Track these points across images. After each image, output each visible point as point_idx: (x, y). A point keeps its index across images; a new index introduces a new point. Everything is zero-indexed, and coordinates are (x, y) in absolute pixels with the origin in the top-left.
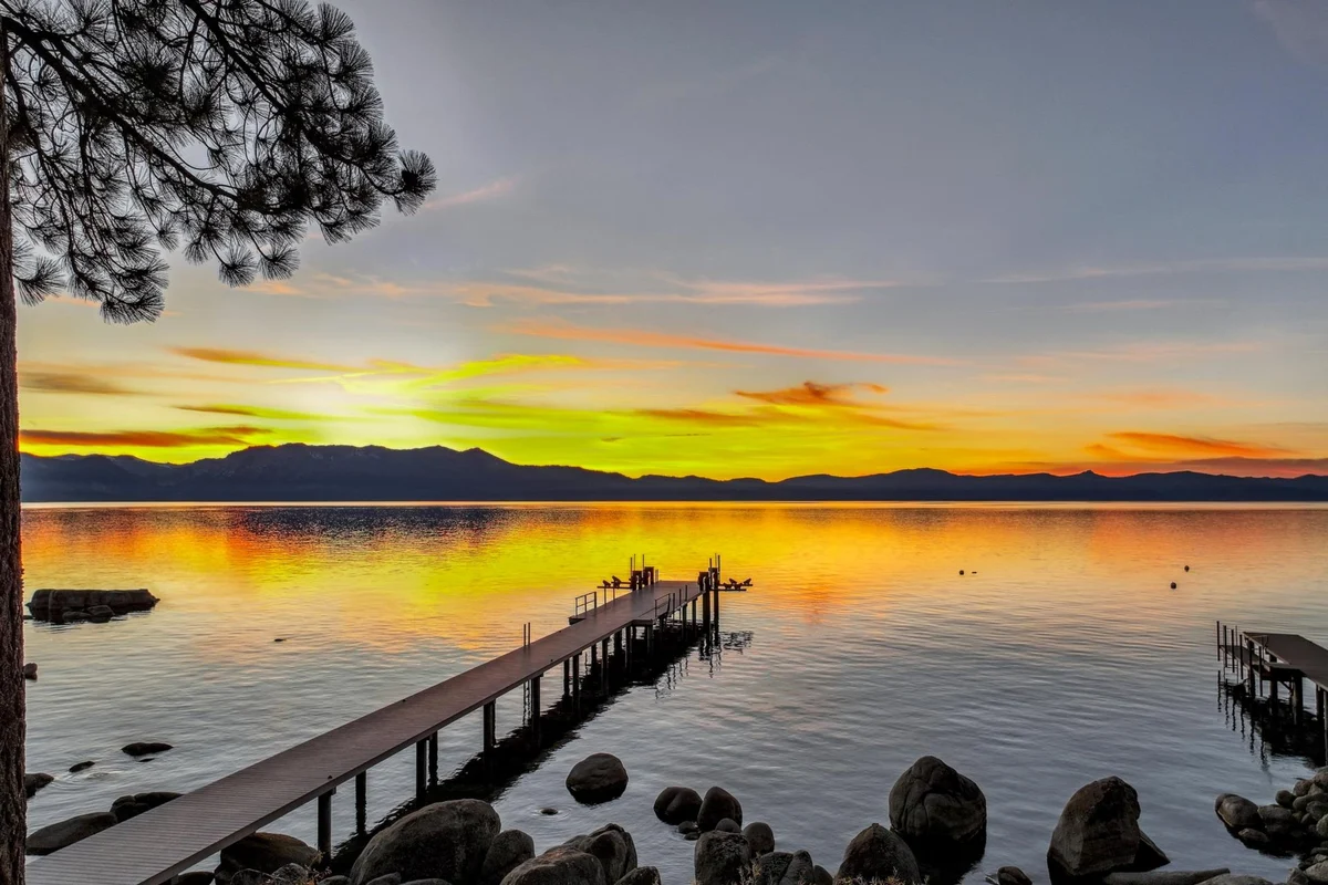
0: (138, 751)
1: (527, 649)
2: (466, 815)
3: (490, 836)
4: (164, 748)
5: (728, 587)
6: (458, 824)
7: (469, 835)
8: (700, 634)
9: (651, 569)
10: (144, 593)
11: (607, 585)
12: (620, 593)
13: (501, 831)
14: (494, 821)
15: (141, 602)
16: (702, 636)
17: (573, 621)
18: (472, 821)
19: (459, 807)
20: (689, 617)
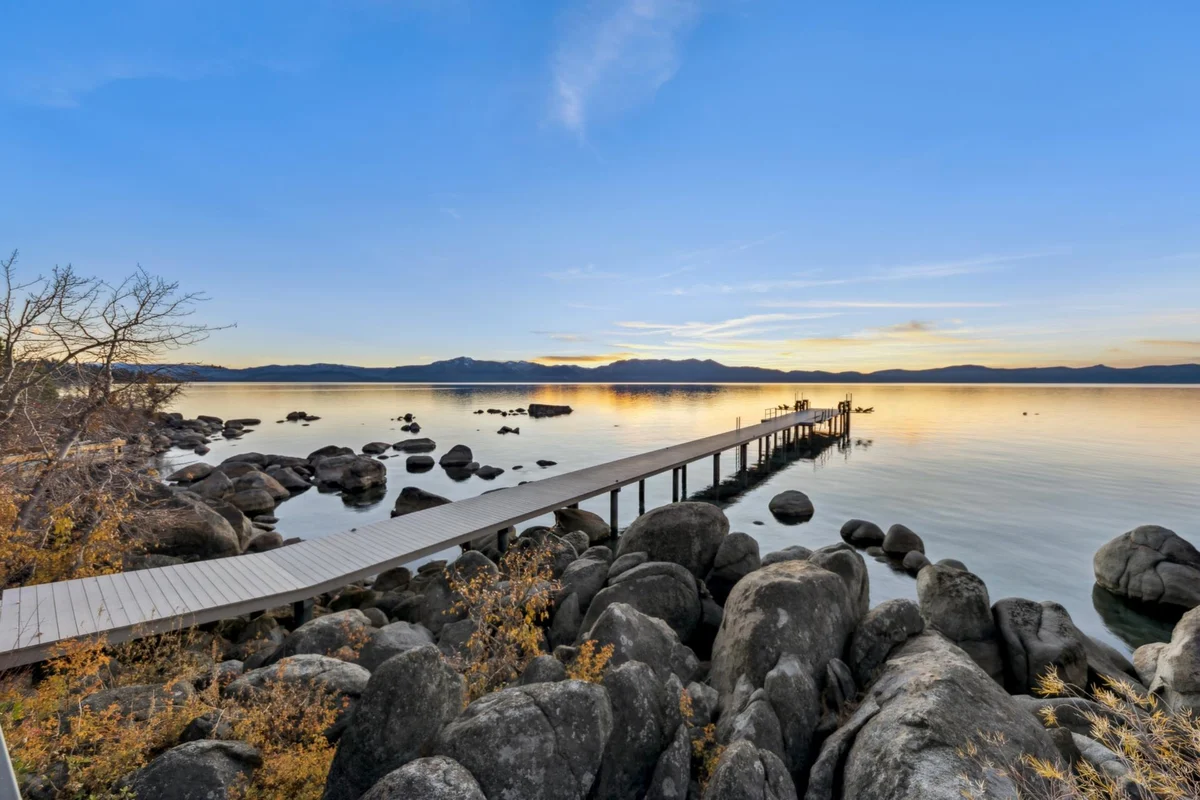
0: (543, 464)
1: (738, 431)
2: (702, 515)
3: (720, 535)
4: (553, 464)
5: (859, 410)
6: (695, 520)
7: (703, 531)
8: (838, 439)
9: (807, 401)
10: (568, 407)
11: (781, 408)
12: (789, 412)
13: (731, 532)
14: (725, 523)
15: (566, 410)
16: (841, 439)
17: (763, 421)
18: (707, 521)
19: (696, 508)
20: (833, 430)
